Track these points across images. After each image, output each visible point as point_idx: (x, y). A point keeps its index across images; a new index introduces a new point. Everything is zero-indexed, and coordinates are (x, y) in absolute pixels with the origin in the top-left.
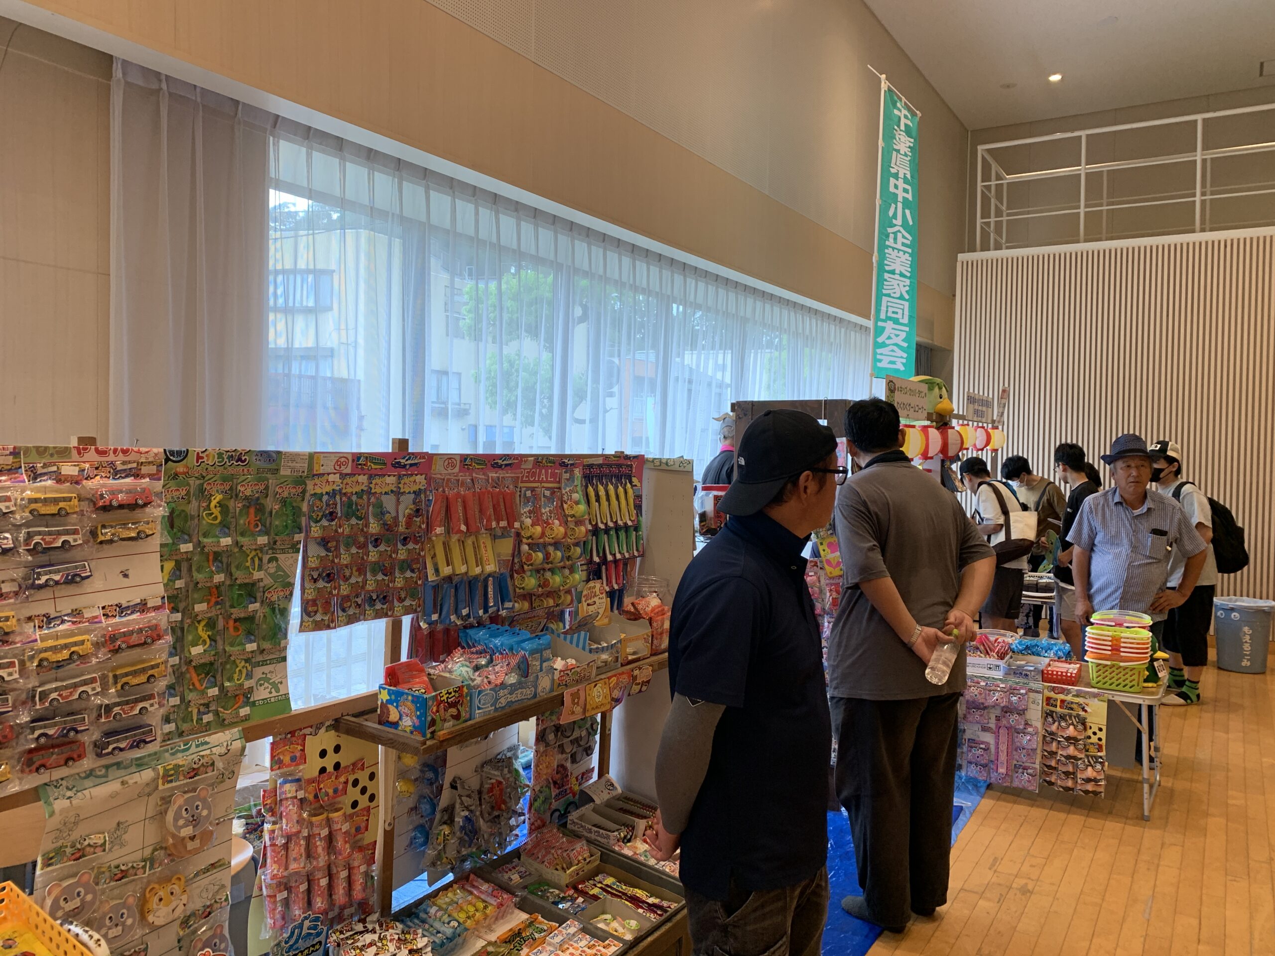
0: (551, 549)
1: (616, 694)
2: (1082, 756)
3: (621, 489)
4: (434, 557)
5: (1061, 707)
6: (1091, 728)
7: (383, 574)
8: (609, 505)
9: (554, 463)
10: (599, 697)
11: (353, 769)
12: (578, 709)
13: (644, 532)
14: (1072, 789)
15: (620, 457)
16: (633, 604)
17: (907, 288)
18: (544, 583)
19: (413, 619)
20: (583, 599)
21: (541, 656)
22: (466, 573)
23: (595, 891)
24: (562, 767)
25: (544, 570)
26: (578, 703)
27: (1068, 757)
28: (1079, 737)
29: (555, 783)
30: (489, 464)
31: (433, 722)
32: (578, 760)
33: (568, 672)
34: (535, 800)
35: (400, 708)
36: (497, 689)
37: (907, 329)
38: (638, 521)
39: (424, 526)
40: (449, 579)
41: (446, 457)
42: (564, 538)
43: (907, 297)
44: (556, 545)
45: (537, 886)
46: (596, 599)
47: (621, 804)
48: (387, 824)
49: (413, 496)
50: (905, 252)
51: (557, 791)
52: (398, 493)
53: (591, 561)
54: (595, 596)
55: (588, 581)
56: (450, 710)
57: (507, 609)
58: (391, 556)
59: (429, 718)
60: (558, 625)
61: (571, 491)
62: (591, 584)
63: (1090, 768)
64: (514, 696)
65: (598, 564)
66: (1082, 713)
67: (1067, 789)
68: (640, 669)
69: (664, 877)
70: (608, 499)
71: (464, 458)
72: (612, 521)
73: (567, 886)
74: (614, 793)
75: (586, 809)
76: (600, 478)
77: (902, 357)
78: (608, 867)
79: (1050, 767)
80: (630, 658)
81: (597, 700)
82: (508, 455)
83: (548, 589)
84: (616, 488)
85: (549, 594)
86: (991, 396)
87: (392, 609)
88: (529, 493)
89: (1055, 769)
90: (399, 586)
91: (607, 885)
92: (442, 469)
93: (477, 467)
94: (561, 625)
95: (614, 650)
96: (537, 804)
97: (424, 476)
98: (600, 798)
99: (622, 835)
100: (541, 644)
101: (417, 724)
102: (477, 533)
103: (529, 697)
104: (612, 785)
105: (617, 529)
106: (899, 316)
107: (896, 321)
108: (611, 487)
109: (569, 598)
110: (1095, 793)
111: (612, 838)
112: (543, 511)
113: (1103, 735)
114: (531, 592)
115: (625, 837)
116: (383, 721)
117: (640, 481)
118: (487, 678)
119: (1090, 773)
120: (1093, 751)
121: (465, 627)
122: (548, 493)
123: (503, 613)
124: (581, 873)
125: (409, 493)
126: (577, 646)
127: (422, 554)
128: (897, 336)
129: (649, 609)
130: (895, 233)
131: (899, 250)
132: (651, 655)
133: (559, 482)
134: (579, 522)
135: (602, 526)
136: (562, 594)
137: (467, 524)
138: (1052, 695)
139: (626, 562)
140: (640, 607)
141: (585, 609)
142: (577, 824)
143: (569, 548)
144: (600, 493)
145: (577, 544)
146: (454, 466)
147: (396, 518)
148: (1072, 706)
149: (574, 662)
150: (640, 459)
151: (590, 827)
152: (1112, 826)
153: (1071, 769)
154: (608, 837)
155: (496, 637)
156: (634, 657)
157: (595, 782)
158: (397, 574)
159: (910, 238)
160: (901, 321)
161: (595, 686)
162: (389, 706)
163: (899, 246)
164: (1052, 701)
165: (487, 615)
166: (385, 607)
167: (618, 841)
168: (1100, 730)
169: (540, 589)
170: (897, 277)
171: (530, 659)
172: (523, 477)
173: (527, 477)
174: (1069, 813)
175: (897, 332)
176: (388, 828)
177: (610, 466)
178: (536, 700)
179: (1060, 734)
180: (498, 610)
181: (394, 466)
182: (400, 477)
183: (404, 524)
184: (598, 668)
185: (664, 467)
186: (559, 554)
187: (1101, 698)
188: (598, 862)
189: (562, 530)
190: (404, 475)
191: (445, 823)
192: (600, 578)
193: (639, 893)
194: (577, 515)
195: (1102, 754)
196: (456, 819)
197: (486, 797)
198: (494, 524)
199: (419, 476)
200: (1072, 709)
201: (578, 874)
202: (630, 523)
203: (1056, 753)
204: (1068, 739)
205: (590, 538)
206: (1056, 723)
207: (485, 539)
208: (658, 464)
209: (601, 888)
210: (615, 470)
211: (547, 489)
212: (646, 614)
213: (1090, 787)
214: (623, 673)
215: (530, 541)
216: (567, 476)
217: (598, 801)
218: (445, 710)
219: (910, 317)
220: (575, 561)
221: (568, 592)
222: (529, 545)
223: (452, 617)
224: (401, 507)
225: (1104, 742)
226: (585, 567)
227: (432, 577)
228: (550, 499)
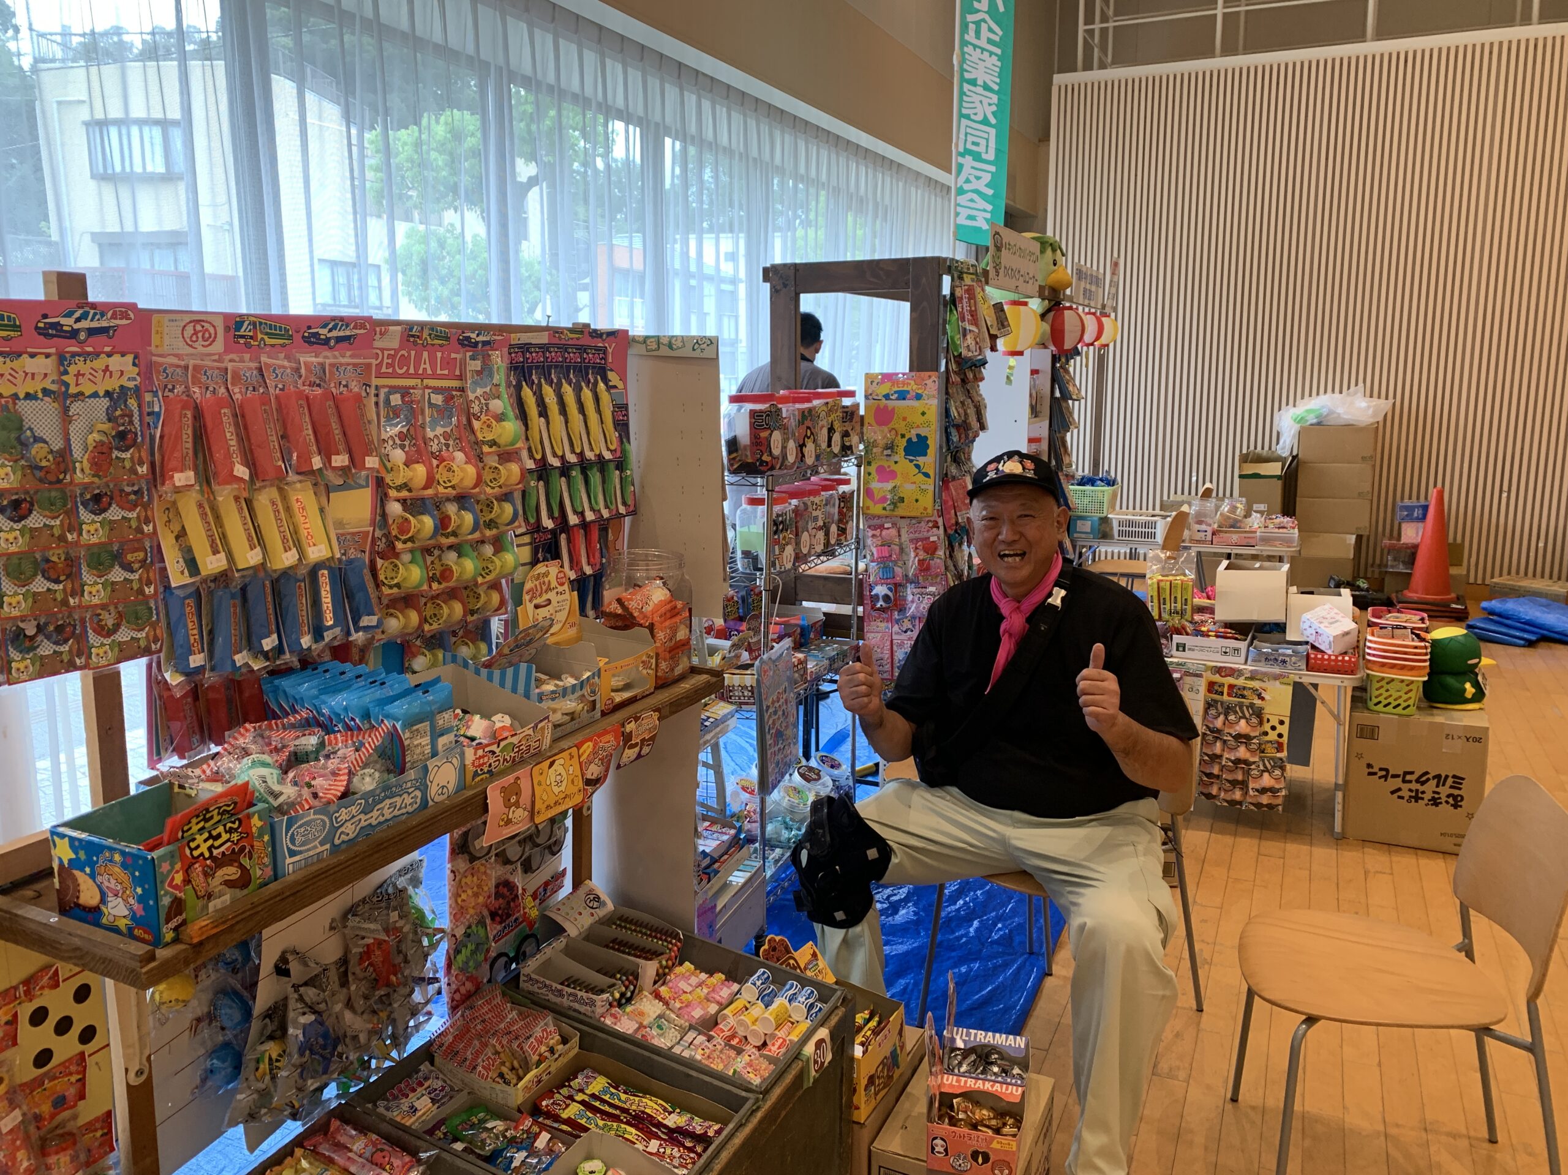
0: (451, 509)
1: (594, 771)
2: (1256, 759)
3: (587, 394)
4: (181, 535)
5: (1229, 695)
6: (1268, 721)
7: (48, 579)
8: (567, 422)
9: (447, 338)
10: (558, 784)
11: (27, 993)
12: (519, 814)
13: (634, 469)
14: (1240, 803)
15: (582, 332)
16: (619, 601)
17: (994, 108)
18: (443, 573)
19: (149, 667)
20: (526, 597)
21: (433, 727)
22: (263, 565)
23: (573, 1111)
24: (505, 888)
25: (440, 548)
26: (517, 805)
27: (1237, 762)
28: (1252, 734)
29: (493, 915)
30: (298, 338)
31: (178, 906)
32: (534, 868)
33: (494, 748)
34: (457, 951)
35: (99, 879)
36: (333, 808)
37: (993, 169)
38: (624, 452)
39: (143, 470)
40: (222, 578)
41: (187, 318)
42: (475, 486)
43: (993, 121)
44: (462, 499)
45: (464, 1117)
46: (551, 595)
47: (613, 932)
48: (132, 1074)
49: (106, 403)
50: (991, 53)
51: (499, 927)
52: (63, 397)
53: (537, 527)
54: (549, 589)
55: (534, 562)
56: (219, 873)
57: (366, 629)
58: (62, 538)
59: (166, 901)
60: (478, 648)
61: (488, 397)
62: (541, 568)
63: (1266, 775)
64: (375, 813)
65: (553, 532)
66: (1257, 702)
67: (1233, 803)
68: (637, 719)
69: (694, 1073)
70: (563, 411)
71: (234, 323)
72: (573, 451)
73: (519, 1111)
74: (601, 913)
75: (552, 950)
76: (545, 371)
77: (985, 211)
78: (596, 1057)
79: (1210, 775)
80: (619, 698)
81: (556, 790)
82: (342, 319)
83: (451, 584)
84: (578, 391)
85: (452, 594)
86: (1101, 270)
87: (83, 650)
88: (396, 399)
89: (1218, 777)
90: (96, 601)
91: (593, 1096)
92: (182, 344)
93: (269, 341)
94: (483, 647)
95: (586, 691)
96: (461, 958)
97: (130, 358)
98: (577, 924)
99: (617, 995)
100: (429, 703)
101: (140, 912)
102: (280, 482)
103: (410, 809)
104: (597, 898)
105: (584, 466)
106: (981, 149)
107: (977, 157)
108: (568, 390)
109: (495, 598)
110: (1270, 807)
111: (599, 1004)
112: (430, 434)
113: (1284, 730)
114: (416, 591)
115: (623, 995)
116: (70, 907)
117: (623, 378)
118: (309, 785)
119: (1267, 781)
120: (1271, 751)
121: (274, 673)
122: (438, 399)
123: (358, 637)
124: (544, 1078)
125: (95, 395)
126: (514, 690)
127: (148, 529)
128: (978, 178)
129: (648, 609)
130: (978, 24)
131: (983, 50)
132: (656, 688)
133: (460, 378)
134: (507, 456)
135: (556, 463)
136: (481, 591)
137: (251, 463)
138: (1217, 678)
139: (603, 525)
140: (632, 605)
141: (528, 614)
142: (537, 982)
143: (490, 506)
144: (547, 400)
145: (506, 497)
146: (211, 340)
147: (63, 457)
148: (1245, 693)
149: (507, 721)
150: (618, 336)
151: (560, 987)
152: (1295, 850)
153: (1240, 777)
154: (593, 1003)
155: (335, 690)
156: (627, 695)
157: (568, 898)
158: (87, 576)
159: (1000, 33)
160: (984, 156)
161: (551, 764)
162: (77, 873)
163: (983, 43)
164: (1216, 687)
165: (322, 644)
166: (65, 648)
167: (611, 1005)
168: (1282, 723)
169: (435, 586)
170: (980, 90)
171: (406, 735)
172: (379, 366)
173: (388, 365)
174: (1235, 835)
175: (979, 173)
176: (135, 1081)
177: (564, 348)
178: (428, 813)
179: (1227, 730)
180: (348, 633)
181: (43, 332)
182: (61, 358)
183: (86, 465)
184: (556, 726)
185: (665, 351)
186: (468, 518)
187: (1285, 680)
188: (577, 1049)
189: (471, 470)
190: (74, 355)
191: (271, 1038)
192: (557, 556)
193: (651, 1106)
194: (502, 441)
195: (1284, 755)
196: (291, 1031)
197: (358, 970)
198: (317, 462)
199: (116, 358)
200: (1243, 697)
201: (539, 1081)
202: (608, 455)
203: (1220, 757)
204: (1238, 737)
205: (533, 484)
206: (1222, 717)
207: (303, 496)
208: (655, 346)
209: (582, 1103)
210: (573, 357)
211: (437, 390)
212: (645, 617)
213: (1265, 799)
214: (605, 732)
215: (404, 494)
216: (477, 365)
217: (572, 931)
218: (206, 875)
219: (998, 151)
220: (503, 528)
221: (495, 586)
222: (403, 502)
223: (237, 657)
224: (76, 430)
225: (1285, 739)
226: (527, 539)
227: (178, 577)
228: (443, 412)
